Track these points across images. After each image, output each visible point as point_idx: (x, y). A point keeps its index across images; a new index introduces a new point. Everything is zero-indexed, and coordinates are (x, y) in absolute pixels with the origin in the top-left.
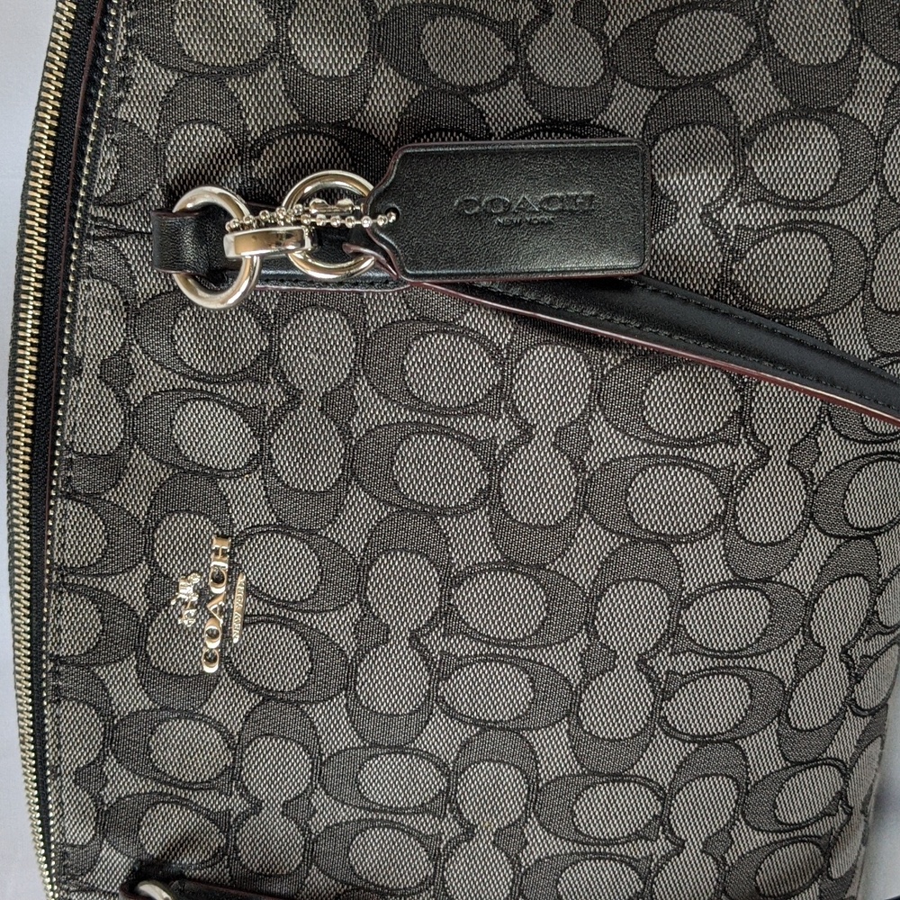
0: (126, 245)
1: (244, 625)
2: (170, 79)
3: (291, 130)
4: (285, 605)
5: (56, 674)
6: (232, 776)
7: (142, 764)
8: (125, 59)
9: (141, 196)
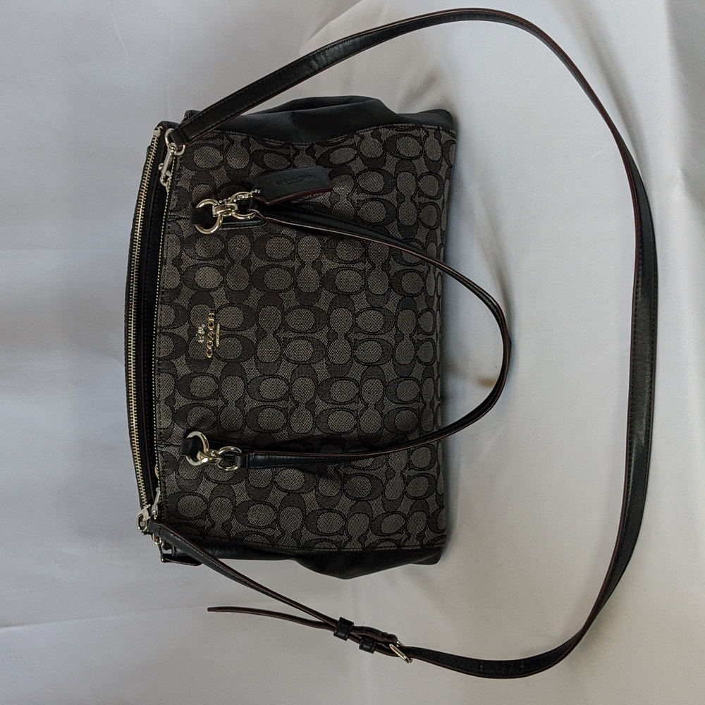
0: (181, 222)
1: (220, 340)
2: (193, 173)
3: (229, 184)
4: (233, 330)
5: (159, 364)
6: (218, 393)
7: (188, 394)
8: (179, 169)
9: (185, 208)
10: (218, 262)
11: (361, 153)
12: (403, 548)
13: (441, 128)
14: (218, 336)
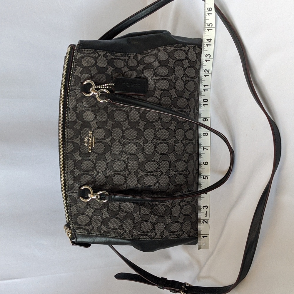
0: (75, 91)
1: (95, 144)
2: (82, 69)
3: (97, 73)
4: (100, 139)
5: (67, 156)
6: (94, 168)
7: (80, 169)
8: (75, 67)
9: (78, 84)
10: (93, 109)
11: (158, 58)
12: (180, 238)
13: (196, 46)
14: (93, 142)
